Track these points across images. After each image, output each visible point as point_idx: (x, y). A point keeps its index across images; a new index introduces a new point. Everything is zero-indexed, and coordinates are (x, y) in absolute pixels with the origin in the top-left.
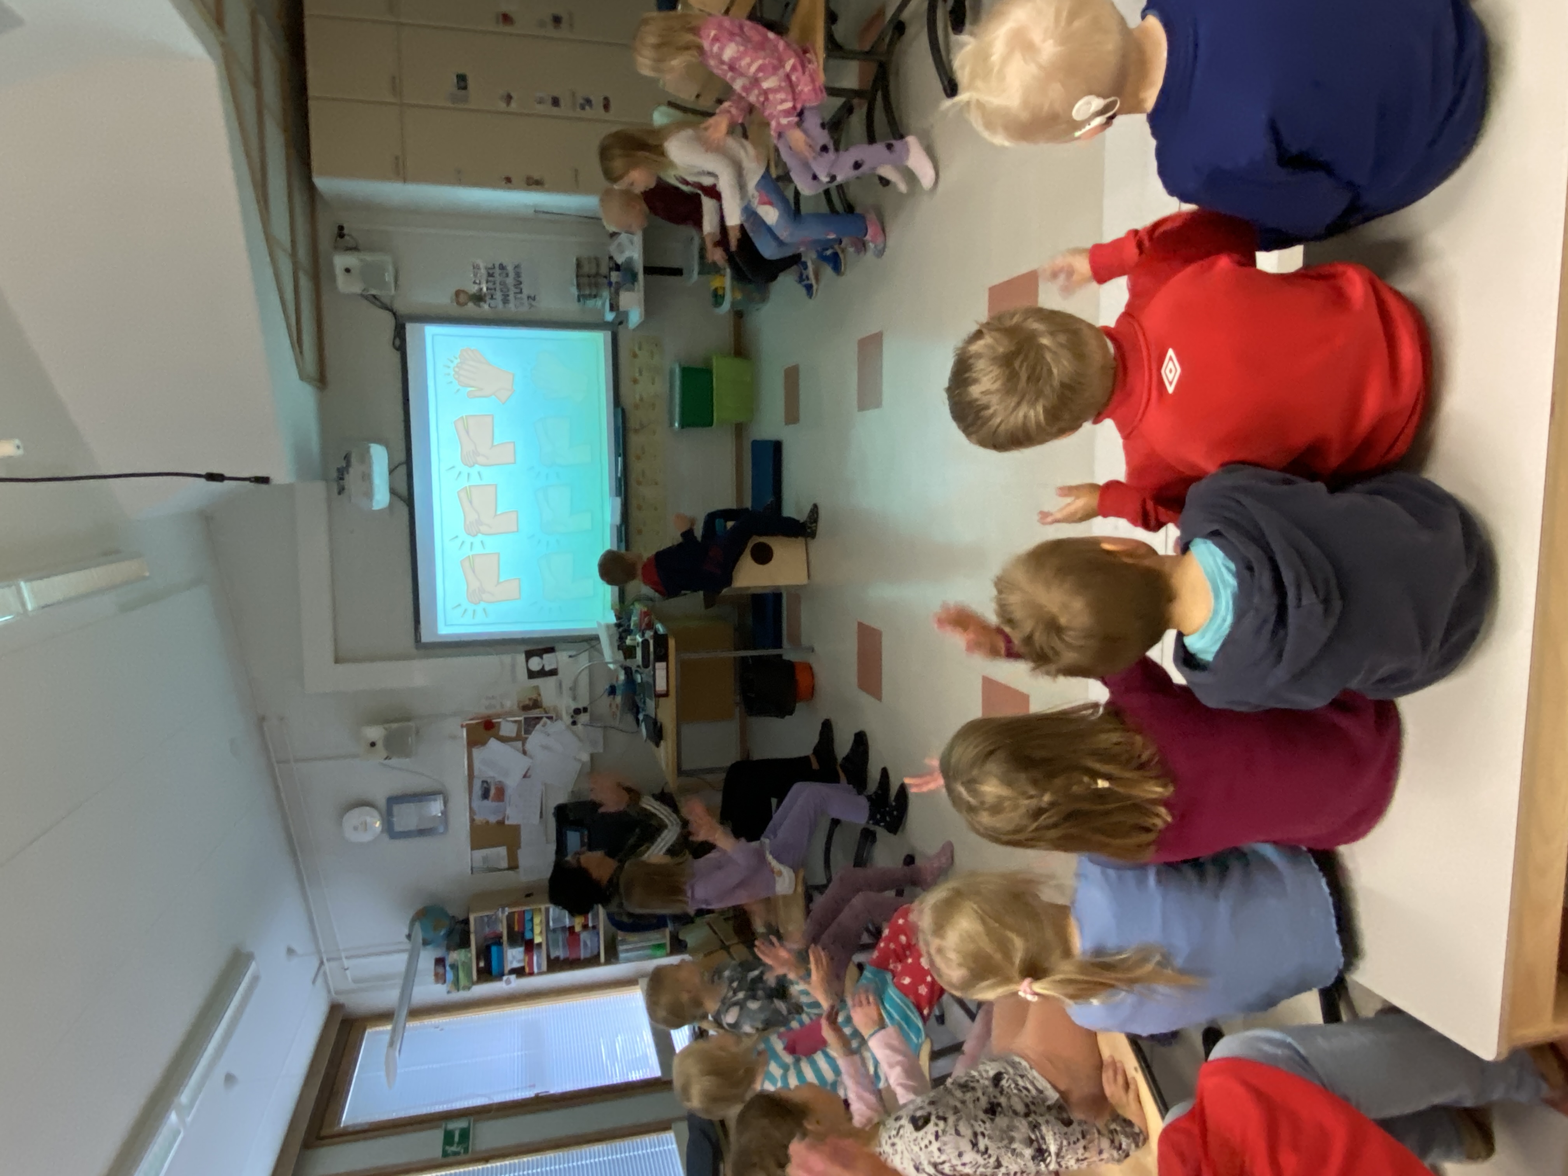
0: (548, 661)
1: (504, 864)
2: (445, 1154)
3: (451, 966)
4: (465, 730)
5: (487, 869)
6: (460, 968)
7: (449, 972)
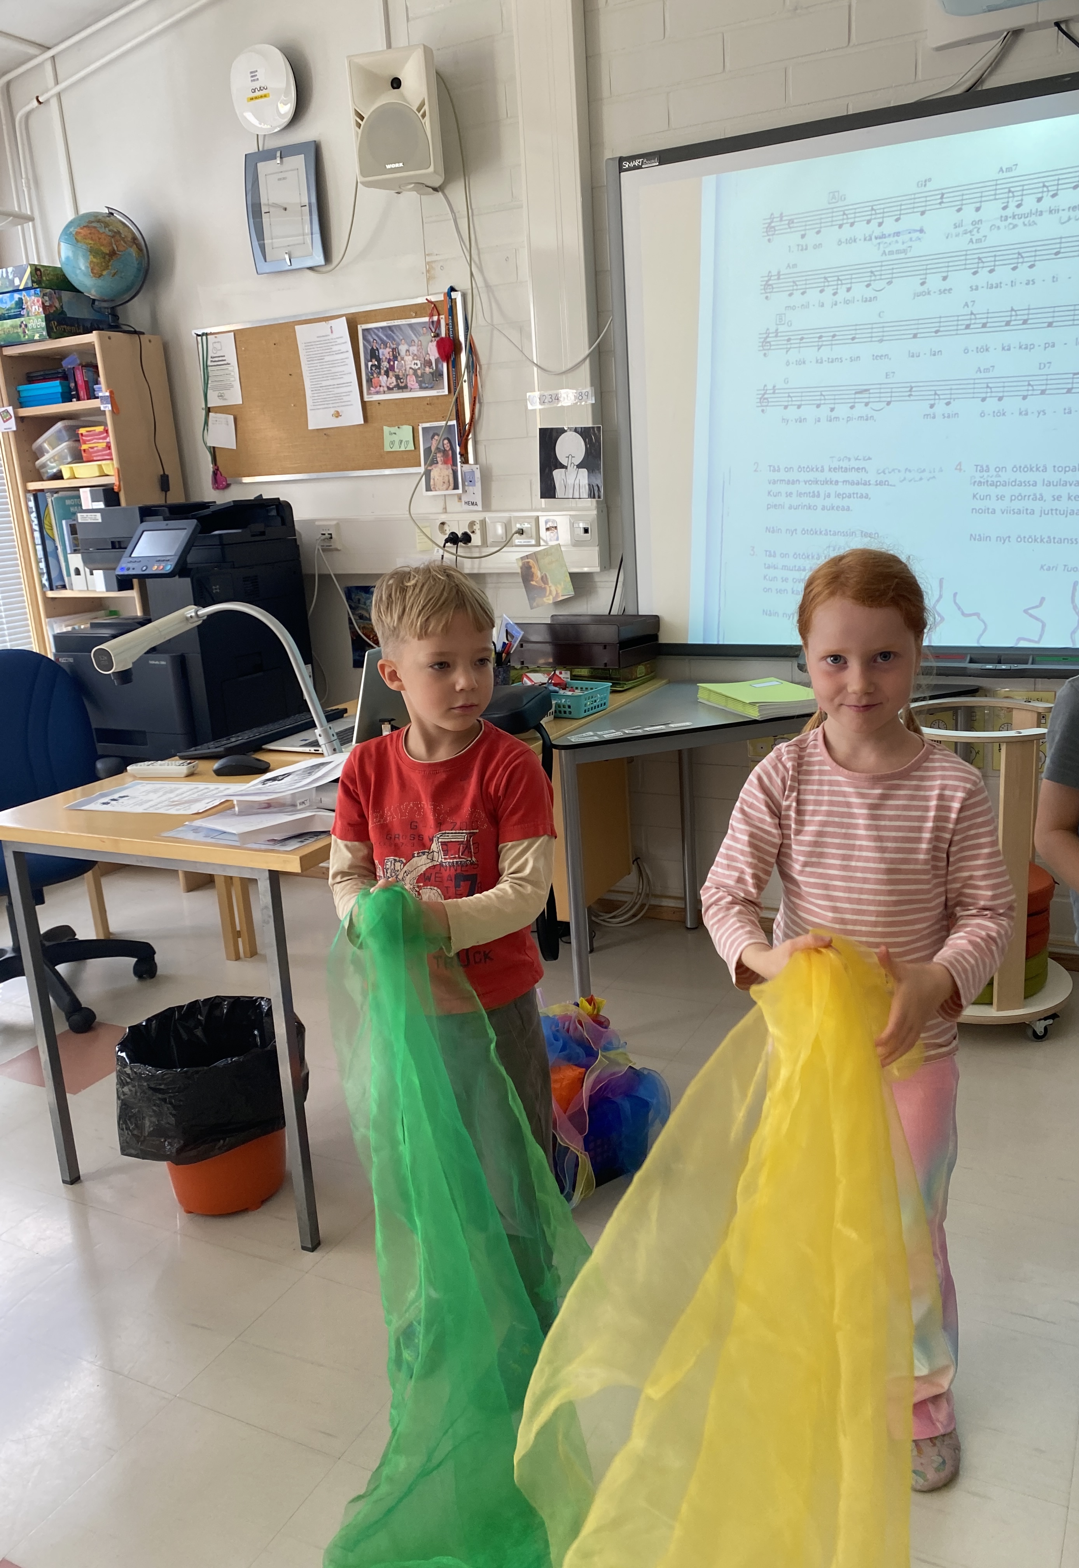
3: (21, 300)
4: (441, 297)
5: (206, 367)
6: (17, 321)
7: (12, 298)
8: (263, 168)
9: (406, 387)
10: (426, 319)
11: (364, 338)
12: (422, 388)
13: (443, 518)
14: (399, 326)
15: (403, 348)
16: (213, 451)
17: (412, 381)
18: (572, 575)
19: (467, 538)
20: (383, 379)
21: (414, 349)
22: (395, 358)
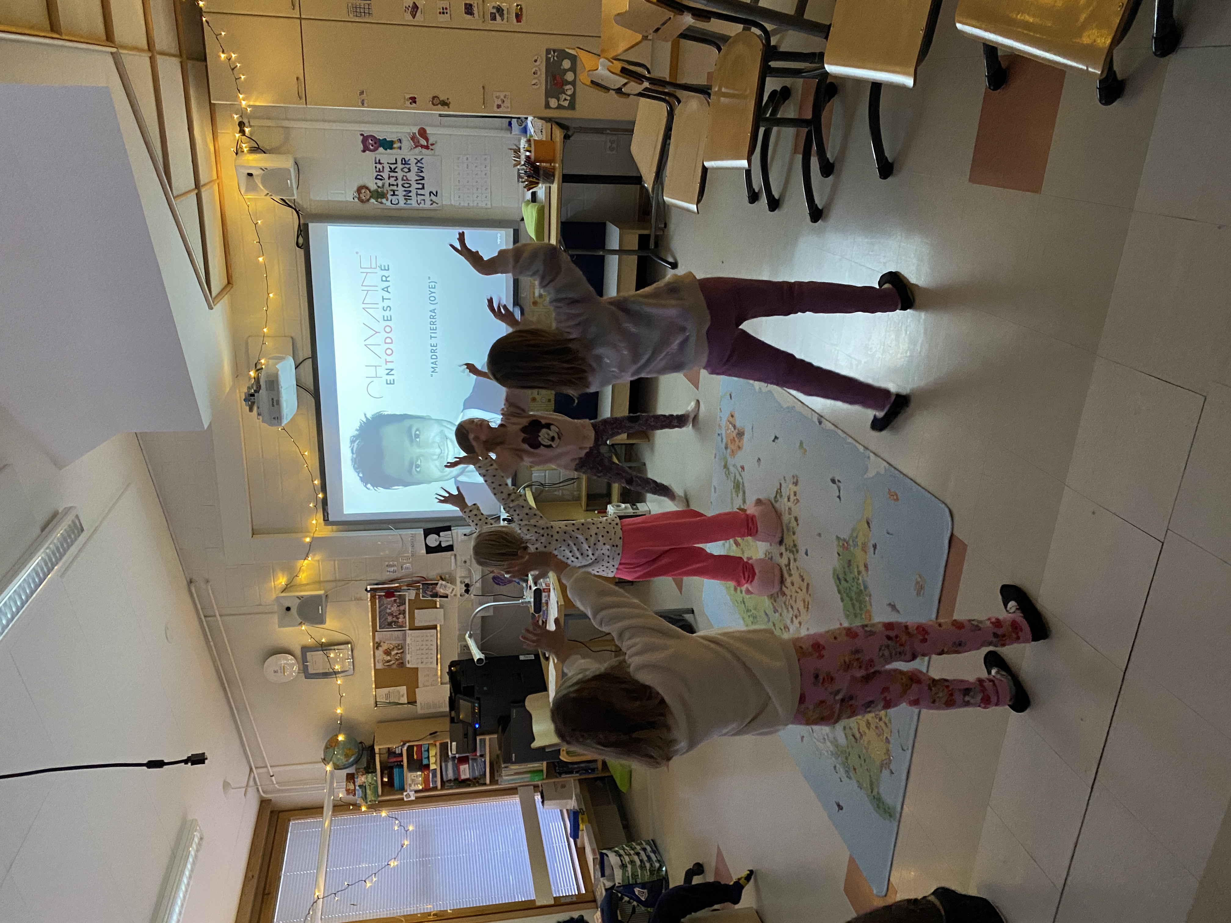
0: (445, 538)
1: (405, 700)
3: (360, 786)
4: (369, 594)
5: (389, 703)
6: (368, 787)
7: (358, 790)
8: (311, 671)
9: (404, 611)
10: (377, 601)
11: (383, 628)
12: (405, 604)
13: (459, 595)
14: (380, 612)
15: (388, 611)
17: (402, 608)
19: (467, 585)
20: (400, 620)
21: (389, 606)
22: (392, 614)
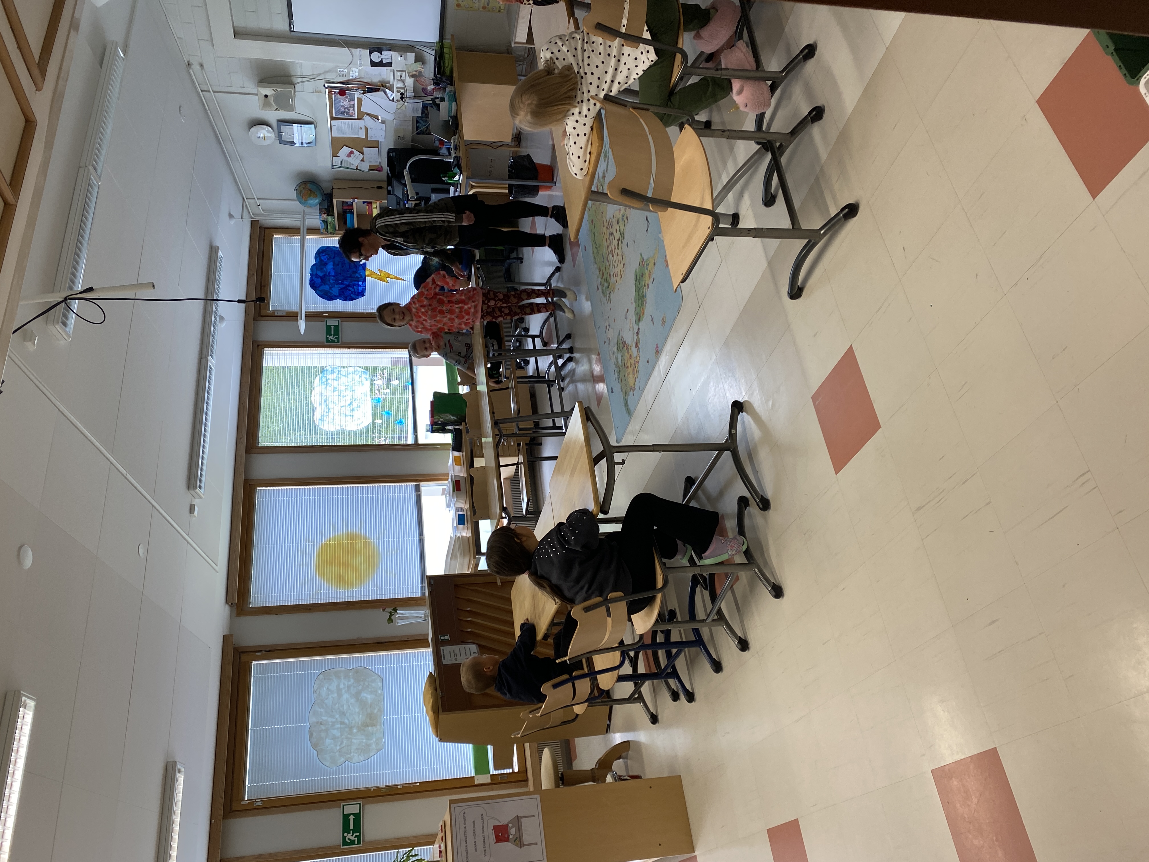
0: (386, 56)
2: (327, 341)
4: (327, 90)
5: (343, 167)
6: (329, 224)
8: (283, 139)
9: (354, 105)
10: (333, 96)
11: (338, 116)
12: (354, 100)
14: (335, 105)
15: (342, 104)
16: (370, 170)
17: (352, 103)
18: (415, 62)
19: (402, 94)
20: (351, 111)
21: (342, 101)
22: (344, 107)
